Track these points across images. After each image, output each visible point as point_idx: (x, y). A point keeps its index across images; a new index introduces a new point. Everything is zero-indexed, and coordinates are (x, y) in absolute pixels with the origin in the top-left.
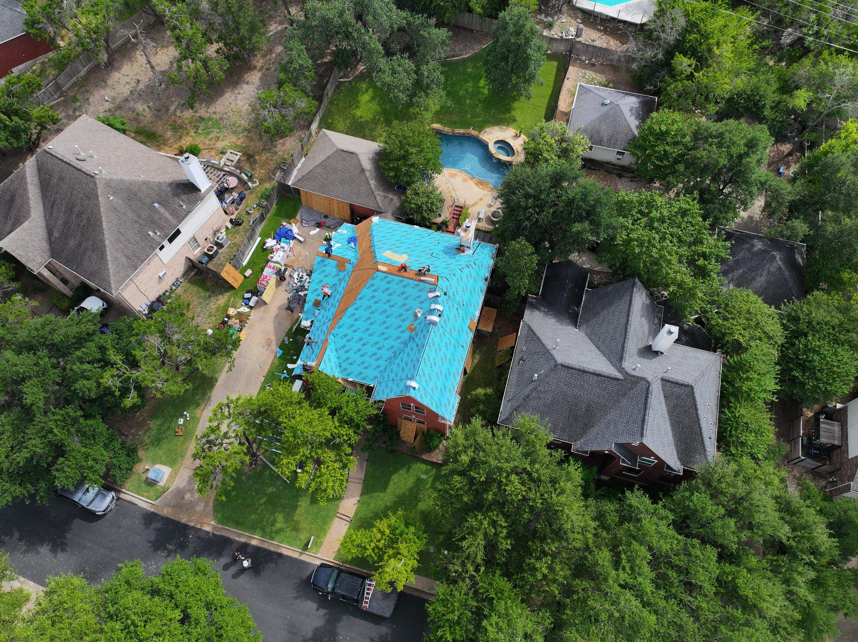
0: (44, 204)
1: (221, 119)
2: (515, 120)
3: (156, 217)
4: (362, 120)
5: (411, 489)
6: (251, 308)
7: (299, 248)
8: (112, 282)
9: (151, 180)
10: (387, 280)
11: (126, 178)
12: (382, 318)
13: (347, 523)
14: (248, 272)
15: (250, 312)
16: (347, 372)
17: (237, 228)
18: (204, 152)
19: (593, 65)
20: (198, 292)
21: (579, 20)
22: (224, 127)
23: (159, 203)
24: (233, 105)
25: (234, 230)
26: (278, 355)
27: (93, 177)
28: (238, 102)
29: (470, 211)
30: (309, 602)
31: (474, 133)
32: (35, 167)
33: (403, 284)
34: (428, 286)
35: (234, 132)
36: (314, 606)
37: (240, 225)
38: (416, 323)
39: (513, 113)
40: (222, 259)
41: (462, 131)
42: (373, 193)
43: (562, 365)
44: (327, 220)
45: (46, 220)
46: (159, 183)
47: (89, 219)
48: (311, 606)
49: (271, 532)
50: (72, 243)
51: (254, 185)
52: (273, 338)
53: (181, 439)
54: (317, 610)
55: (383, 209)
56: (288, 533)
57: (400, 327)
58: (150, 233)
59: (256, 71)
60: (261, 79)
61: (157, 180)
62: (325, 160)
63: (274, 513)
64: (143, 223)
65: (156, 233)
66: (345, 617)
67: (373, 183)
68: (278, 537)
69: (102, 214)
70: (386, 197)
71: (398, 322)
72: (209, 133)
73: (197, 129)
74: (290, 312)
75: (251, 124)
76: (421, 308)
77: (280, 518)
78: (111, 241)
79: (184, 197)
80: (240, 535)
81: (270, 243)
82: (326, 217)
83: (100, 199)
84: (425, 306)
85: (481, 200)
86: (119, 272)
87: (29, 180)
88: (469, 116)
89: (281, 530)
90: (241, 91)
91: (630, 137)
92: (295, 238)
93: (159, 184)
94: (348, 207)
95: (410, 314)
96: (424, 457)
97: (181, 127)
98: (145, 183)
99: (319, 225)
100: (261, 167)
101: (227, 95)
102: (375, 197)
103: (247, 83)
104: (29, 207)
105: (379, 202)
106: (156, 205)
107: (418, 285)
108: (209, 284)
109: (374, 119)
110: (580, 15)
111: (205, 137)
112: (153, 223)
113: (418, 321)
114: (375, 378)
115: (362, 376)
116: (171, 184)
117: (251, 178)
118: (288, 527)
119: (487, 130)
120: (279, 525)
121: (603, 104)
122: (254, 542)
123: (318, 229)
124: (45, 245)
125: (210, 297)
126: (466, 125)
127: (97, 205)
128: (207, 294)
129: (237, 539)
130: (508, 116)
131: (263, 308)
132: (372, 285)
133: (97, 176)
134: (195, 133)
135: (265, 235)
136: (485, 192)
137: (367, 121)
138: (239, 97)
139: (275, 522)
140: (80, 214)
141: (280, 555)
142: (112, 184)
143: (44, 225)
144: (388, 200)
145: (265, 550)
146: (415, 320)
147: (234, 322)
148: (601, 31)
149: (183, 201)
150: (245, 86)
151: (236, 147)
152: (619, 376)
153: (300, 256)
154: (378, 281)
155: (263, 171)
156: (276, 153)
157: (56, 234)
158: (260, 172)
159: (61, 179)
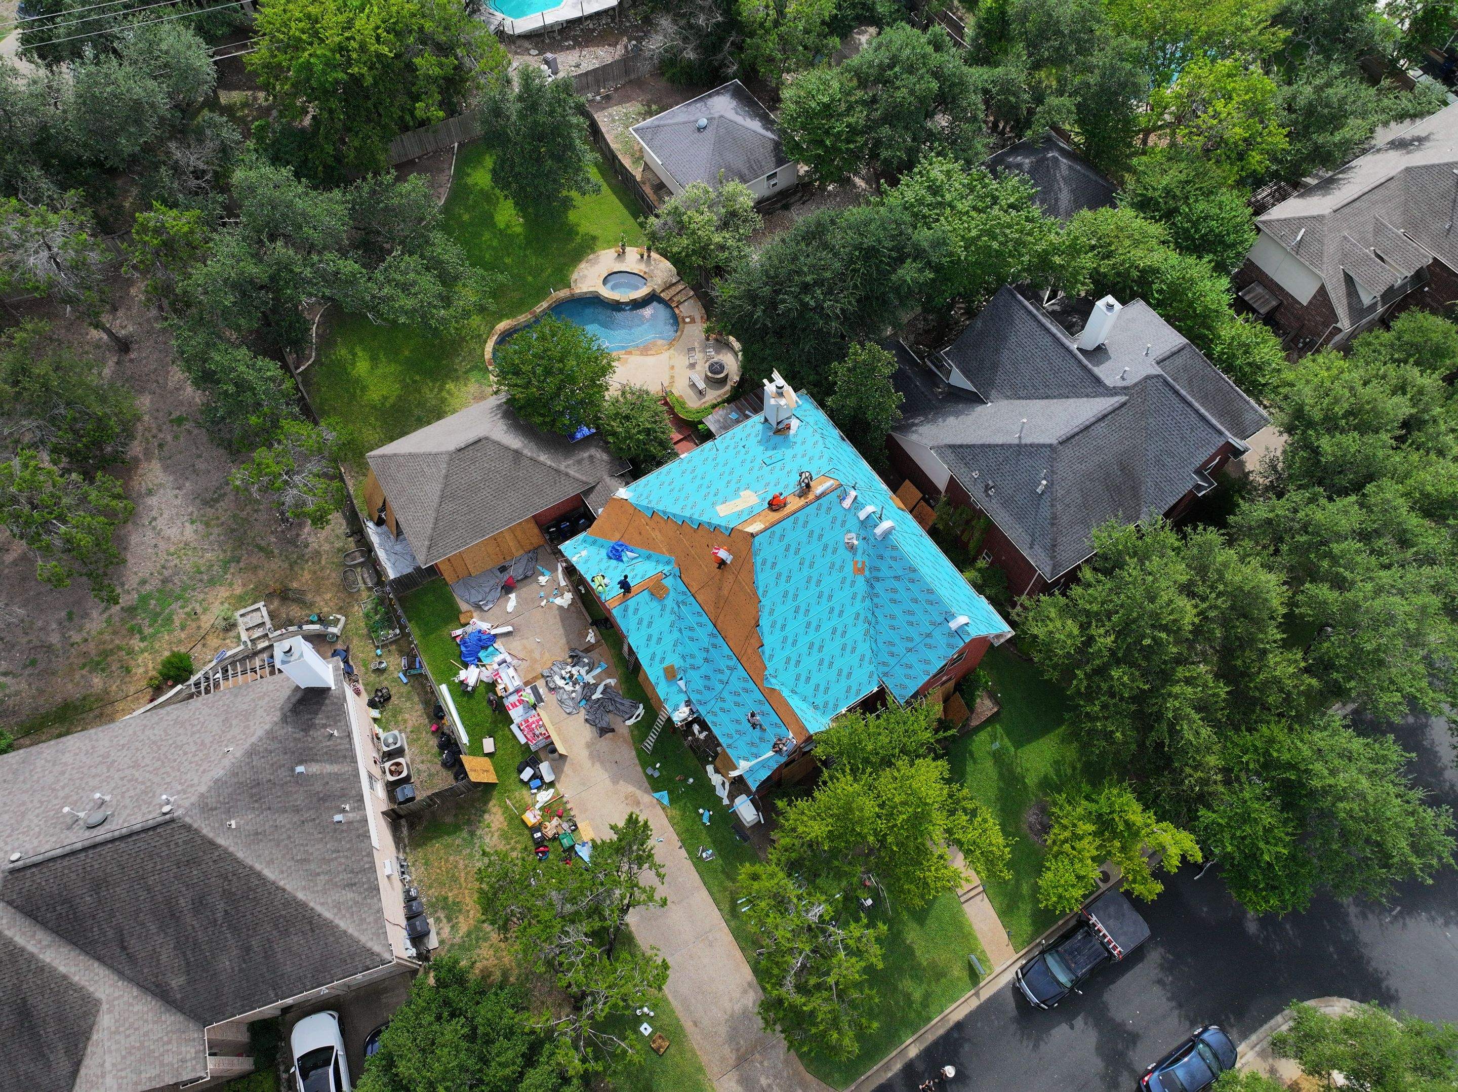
0: (100, 959)
1: (164, 581)
2: (594, 238)
3: (318, 787)
4: (391, 401)
5: (1001, 776)
6: (551, 784)
7: (516, 644)
8: (369, 945)
9: (254, 739)
10: (777, 535)
11: (218, 772)
12: (813, 590)
13: (980, 897)
14: (488, 745)
15: (557, 791)
16: (831, 705)
17: (389, 706)
18: (196, 652)
19: (607, 98)
20: (447, 846)
21: (534, 52)
22: (184, 590)
23: (301, 762)
24: (162, 545)
25: (388, 714)
26: (666, 801)
27: (172, 820)
28: (168, 532)
29: (676, 393)
30: (1053, 1032)
31: (563, 293)
32: (19, 917)
33: (801, 522)
34: (833, 496)
35: (212, 582)
36: (1064, 1027)
37: (388, 698)
38: (859, 558)
39: (582, 230)
40: (422, 767)
41: (545, 305)
42: (557, 471)
43: (1061, 443)
44: (511, 572)
45: (130, 980)
46: (268, 733)
47: (228, 895)
48: (1061, 1034)
49: (919, 1014)
50: (226, 962)
51: (340, 625)
52: (631, 789)
53: (672, 1051)
54: (1072, 1027)
55: (591, 481)
56: (939, 990)
57: (843, 581)
58: (338, 817)
59: (144, 465)
60: (166, 468)
61: (260, 733)
62: (446, 485)
63: (896, 988)
64: (312, 814)
65: (343, 811)
66: (1107, 997)
67: (543, 458)
68: (933, 1008)
69: (249, 861)
70: (579, 462)
71: (836, 576)
72: (169, 620)
73: (140, 632)
74: (610, 735)
75: (228, 547)
76: (849, 531)
77: (907, 984)
78: (304, 888)
79: (320, 720)
80: (887, 1067)
81: (471, 675)
82: (503, 569)
83: (220, 841)
84: (852, 523)
85: (672, 367)
86: (362, 921)
87: (31, 947)
88: (530, 279)
89: (927, 996)
90: (154, 513)
91: (770, 146)
92: (495, 636)
93: (270, 735)
94: (533, 525)
95: (843, 553)
96: (974, 723)
97: (105, 654)
98: (251, 753)
99: (508, 588)
100: (318, 592)
101: (134, 539)
102: (567, 474)
103: (150, 493)
104: (80, 989)
105: (577, 475)
106: (300, 769)
107: (820, 505)
108: (449, 819)
109: (405, 386)
110: (527, 44)
111: (170, 632)
112: (323, 799)
113: (860, 552)
114: (871, 675)
115: (853, 691)
116: (284, 719)
117: (321, 620)
118: (929, 984)
119: (574, 276)
120: (917, 995)
121: (700, 129)
122: (913, 1052)
123: (513, 596)
124: (172, 1019)
125: (472, 834)
126: (541, 293)
127: (227, 856)
128: (465, 834)
129: (890, 1075)
130: (578, 239)
131: (567, 768)
132: (764, 563)
133: (178, 813)
134: (143, 639)
135: (448, 674)
136: (665, 356)
137: (399, 397)
138: (160, 523)
139: (908, 997)
140: (199, 904)
141: (959, 1026)
142: (212, 802)
143: (135, 991)
144: (586, 462)
145: (935, 1044)
146: (855, 554)
147: (551, 826)
148: (574, 47)
149: (325, 726)
150: (153, 501)
151: (240, 601)
152: (1124, 399)
153: (531, 651)
154: (766, 550)
155: (328, 596)
156: (317, 553)
157: (176, 982)
158: (325, 602)
159: (98, 885)
